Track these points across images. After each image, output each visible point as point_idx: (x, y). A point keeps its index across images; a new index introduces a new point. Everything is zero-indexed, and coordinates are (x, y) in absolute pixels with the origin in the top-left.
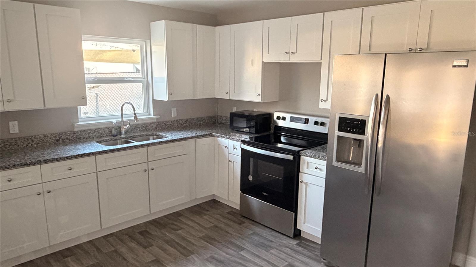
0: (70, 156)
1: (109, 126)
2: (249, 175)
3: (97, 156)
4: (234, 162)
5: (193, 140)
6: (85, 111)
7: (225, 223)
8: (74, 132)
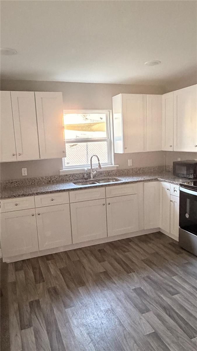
0: (52, 191)
1: (82, 172)
2: (186, 213)
3: (70, 192)
4: (174, 202)
5: (142, 183)
6: (68, 162)
7: (165, 251)
8: (60, 176)
